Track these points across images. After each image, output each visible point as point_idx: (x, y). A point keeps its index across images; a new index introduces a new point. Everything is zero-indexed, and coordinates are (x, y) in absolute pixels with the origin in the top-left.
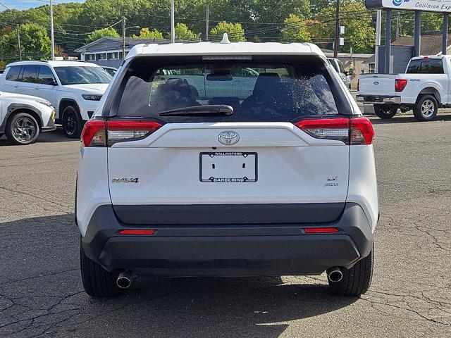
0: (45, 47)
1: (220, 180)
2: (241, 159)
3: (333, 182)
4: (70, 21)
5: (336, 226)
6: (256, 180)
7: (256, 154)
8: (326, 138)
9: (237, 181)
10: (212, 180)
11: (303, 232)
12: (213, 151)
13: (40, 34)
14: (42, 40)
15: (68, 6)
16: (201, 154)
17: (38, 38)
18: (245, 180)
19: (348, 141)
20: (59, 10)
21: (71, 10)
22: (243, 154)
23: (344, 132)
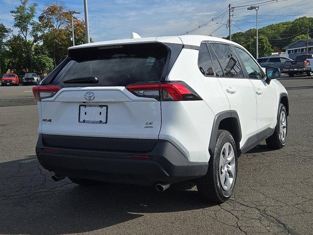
0: (266, 48)
1: (88, 122)
2: (99, 109)
3: (150, 125)
4: (284, 32)
5: (149, 154)
6: (106, 123)
7: (107, 106)
8: (144, 96)
9: (96, 122)
10: (84, 121)
11: (129, 157)
12: (84, 104)
13: (264, 41)
14: (265, 44)
15: (284, 24)
16: (80, 106)
17: (263, 43)
18: (101, 122)
19: (159, 98)
20: (279, 26)
21: (285, 26)
22: (100, 106)
23: (156, 93)
